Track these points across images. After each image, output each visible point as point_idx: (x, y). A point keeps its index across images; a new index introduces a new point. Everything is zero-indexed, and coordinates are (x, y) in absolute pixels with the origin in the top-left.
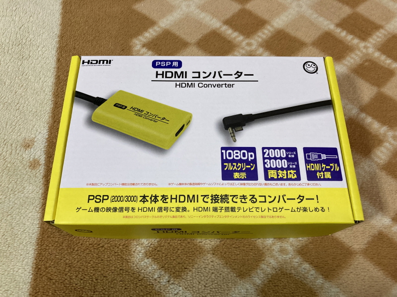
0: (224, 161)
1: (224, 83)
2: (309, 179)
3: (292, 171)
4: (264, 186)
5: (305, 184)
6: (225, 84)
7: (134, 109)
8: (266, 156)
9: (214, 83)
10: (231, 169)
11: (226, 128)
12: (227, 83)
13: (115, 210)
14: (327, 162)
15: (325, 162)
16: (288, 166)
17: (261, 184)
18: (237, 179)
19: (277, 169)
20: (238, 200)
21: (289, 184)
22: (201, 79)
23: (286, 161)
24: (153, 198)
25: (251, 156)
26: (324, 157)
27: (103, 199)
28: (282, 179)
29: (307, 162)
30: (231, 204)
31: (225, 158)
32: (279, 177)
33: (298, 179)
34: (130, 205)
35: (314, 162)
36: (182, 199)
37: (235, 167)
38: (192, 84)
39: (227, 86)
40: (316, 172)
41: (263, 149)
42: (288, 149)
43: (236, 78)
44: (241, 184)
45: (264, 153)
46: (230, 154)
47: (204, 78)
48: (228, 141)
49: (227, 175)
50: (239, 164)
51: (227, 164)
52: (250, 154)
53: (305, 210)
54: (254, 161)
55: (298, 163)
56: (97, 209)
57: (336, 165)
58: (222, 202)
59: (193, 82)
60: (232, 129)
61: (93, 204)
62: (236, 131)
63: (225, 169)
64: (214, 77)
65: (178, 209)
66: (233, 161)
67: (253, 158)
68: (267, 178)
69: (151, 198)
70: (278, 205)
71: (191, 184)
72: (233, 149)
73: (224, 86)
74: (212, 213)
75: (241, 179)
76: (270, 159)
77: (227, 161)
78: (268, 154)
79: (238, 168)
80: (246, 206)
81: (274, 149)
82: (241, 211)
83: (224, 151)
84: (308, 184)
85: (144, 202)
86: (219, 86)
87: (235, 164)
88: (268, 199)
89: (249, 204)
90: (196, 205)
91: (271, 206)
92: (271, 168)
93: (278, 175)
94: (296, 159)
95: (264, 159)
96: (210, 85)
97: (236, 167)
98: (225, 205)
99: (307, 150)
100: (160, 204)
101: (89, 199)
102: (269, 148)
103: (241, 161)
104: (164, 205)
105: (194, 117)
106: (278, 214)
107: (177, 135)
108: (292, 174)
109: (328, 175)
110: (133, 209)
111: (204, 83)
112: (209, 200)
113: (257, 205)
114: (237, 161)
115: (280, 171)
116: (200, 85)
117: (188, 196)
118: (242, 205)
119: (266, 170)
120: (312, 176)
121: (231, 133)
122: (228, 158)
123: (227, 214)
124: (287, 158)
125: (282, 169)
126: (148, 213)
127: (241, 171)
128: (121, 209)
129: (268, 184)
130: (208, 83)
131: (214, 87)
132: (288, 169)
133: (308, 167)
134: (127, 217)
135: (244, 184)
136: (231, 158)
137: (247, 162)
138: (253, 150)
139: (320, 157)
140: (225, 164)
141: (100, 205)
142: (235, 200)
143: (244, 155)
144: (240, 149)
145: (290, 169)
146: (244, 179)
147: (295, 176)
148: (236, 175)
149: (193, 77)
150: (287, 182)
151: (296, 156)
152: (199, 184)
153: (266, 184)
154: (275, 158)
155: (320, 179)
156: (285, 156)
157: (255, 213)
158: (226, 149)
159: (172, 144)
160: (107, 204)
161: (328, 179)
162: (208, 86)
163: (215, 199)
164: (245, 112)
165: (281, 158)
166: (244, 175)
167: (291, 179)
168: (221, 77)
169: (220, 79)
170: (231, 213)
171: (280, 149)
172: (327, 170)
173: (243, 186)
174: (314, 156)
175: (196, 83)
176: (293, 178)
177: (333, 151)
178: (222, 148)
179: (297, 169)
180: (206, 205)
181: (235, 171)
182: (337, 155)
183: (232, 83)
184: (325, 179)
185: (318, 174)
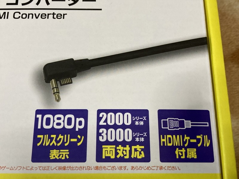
0: (37, 131)
1: (51, 12)
3: (138, 147)
4: (93, 172)
5: (155, 168)
6: (54, 14)
8: (102, 123)
9: (37, 12)
10: (47, 144)
11: (48, 80)
12: (57, 12)
14: (192, 133)
16: (134, 138)
17: (89, 168)
18: (55, 161)
19: (116, 143)
21: (133, 167)
22: (19, 6)
23: (130, 131)
25: (80, 123)
26: (188, 124)
28: (122, 160)
29: (162, 132)
31: (39, 127)
32: (118, 156)
33: (147, 159)
35: (172, 133)
37: (54, 142)
38: (5, 13)
39: (55, 16)
40: (174, 148)
41: (99, 111)
42: (135, 113)
43: (70, 5)
44: (60, 168)
45: (99, 119)
46: (48, 120)
47: (23, 4)
48: (48, 100)
49: (40, 154)
50: (60, 137)
51: (42, 136)
52: (78, 120)
54: (84, 132)
55: (148, 134)
57: (206, 137)
59: (7, 11)
60: (56, 81)
62: (61, 85)
63: (38, 144)
64: (38, 4)
66: (53, 131)
67: (82, 127)
68: (99, 158)
72: (54, 112)
73: (51, 16)
75: (60, 161)
76: (107, 127)
77: (43, 131)
78: (106, 121)
79: (57, 142)
81: (115, 111)
83: (39, 116)
84: (161, 168)
86: (44, 16)
87: (54, 136)
92: (107, 143)
93: (117, 154)
94: (146, 128)
95: (99, 127)
96: (31, 16)
97: (56, 140)
99: (163, 114)
102: (107, 111)
103: (64, 131)
108: (138, 152)
109: (192, 153)
111: (22, 12)
114: (58, 132)
115: (120, 147)
116: (17, 15)
119: (100, 145)
121: (53, 88)
122: (45, 127)
124: (132, 126)
125: (124, 143)
127: (62, 147)
129: (101, 167)
130: (27, 12)
131: (37, 18)
132: (133, 143)
133: (162, 140)
135: (64, 168)
136: (50, 127)
137: (73, 133)
138: (83, 113)
139: (182, 124)
140: (39, 136)
143: (69, 121)
144: (65, 112)
145: (136, 144)
146: (66, 161)
147: (143, 155)
148: (54, 154)
149: (8, 4)
150: (129, 165)
151: (147, 123)
153: (97, 168)
154: (115, 127)
155: (180, 160)
156: (130, 123)
158: (43, 112)
161: (192, 160)
162: (27, 16)
164: (77, 56)
165: (124, 127)
166: (65, 153)
167: (136, 160)
168: (48, 3)
169: (46, 6)
171: (123, 111)
172: (191, 145)
173: (62, 172)
174: (173, 123)
175: (11, 12)
176: (139, 157)
177: (203, 115)
178: (38, 112)
179: (146, 144)
181: (54, 147)
182: (209, 120)
183: (62, 12)
184: (187, 160)
185: (177, 152)
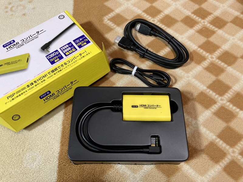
2: (80, 48)
4: (67, 59)
5: (79, 50)
6: (35, 38)
7: (6, 64)
8: (62, 50)
10: (53, 60)
11: (44, 50)
13: (20, 95)
14: (83, 40)
15: (82, 41)
16: (71, 48)
17: (65, 59)
18: (57, 62)
19: (68, 51)
20: (61, 67)
22: (25, 41)
23: (69, 48)
24: (31, 84)
25: (57, 53)
26: (81, 39)
27: (13, 95)
28: (71, 53)
29: (76, 44)
30: (59, 70)
33: (76, 50)
34: (24, 91)
35: (79, 43)
36: (41, 78)
40: (81, 45)
41: (60, 48)
42: (68, 44)
43: (38, 34)
45: (61, 50)
48: (47, 53)
49: (53, 63)
52: (56, 52)
53: (84, 57)
54: (59, 53)
55: (74, 46)
56: (13, 99)
57: (86, 39)
58: (55, 71)
60: (46, 49)
61: (10, 99)
62: (48, 49)
63: (51, 61)
64: (29, 38)
65: (42, 82)
66: (52, 57)
68: (66, 56)
69: (30, 85)
70: (75, 61)
71: (42, 73)
72: (50, 54)
74: (54, 76)
75: (58, 61)
76: (64, 50)
77: (50, 59)
78: (63, 49)
80: (64, 67)
81: (64, 46)
82: (64, 69)
83: (47, 57)
85: (29, 87)
88: (70, 61)
89: (65, 66)
90: (47, 77)
91: (72, 62)
92: (66, 52)
93: (69, 53)
94: (72, 45)
95: (62, 51)
96: (30, 41)
98: (57, 71)
99: (74, 41)
100: (35, 84)
101: (8, 98)
102: (62, 47)
103: (55, 56)
104: (36, 84)
105: (30, 54)
106: (76, 63)
107: (27, 62)
108: (74, 50)
109: (85, 43)
110: (26, 91)
112: (51, 73)
113: (68, 64)
114: (54, 57)
115: (69, 51)
116: (26, 43)
117: (43, 76)
118: (63, 68)
119: (65, 54)
120: (80, 47)
121: (46, 51)
122: (50, 58)
123: (59, 73)
124: (69, 46)
125: (70, 50)
126: (32, 89)
127: (57, 59)
128: (22, 94)
129: (68, 57)
130: (28, 41)
131: (32, 41)
132: (71, 49)
134: (25, 95)
136: (51, 57)
137: (57, 55)
139: (80, 40)
141: (13, 97)
142: (59, 68)
143: (55, 54)
144: (52, 53)
145: (72, 49)
146: (59, 60)
147: (75, 50)
148: (56, 61)
149: (22, 42)
150: (73, 53)
151: (72, 44)
152: (45, 71)
154: (66, 49)
155: (83, 46)
156: (68, 46)
157: (68, 67)
158: (48, 56)
159: (27, 66)
160: (15, 96)
161: (86, 44)
163: (53, 71)
164: (47, 42)
165: (67, 48)
166: (58, 59)
167: (74, 51)
169: (32, 37)
170: (61, 72)
171: (65, 45)
173: (60, 63)
174: (78, 41)
175: (24, 43)
177: (83, 36)
178: (46, 56)
179: (75, 48)
180: (51, 75)
181: (55, 60)
182: (85, 36)
183: (37, 36)
184: (85, 45)
185: (82, 45)
